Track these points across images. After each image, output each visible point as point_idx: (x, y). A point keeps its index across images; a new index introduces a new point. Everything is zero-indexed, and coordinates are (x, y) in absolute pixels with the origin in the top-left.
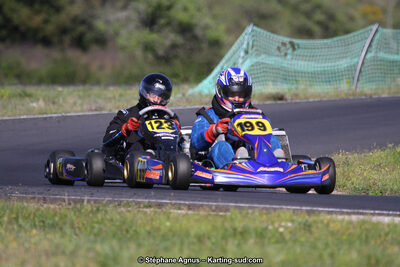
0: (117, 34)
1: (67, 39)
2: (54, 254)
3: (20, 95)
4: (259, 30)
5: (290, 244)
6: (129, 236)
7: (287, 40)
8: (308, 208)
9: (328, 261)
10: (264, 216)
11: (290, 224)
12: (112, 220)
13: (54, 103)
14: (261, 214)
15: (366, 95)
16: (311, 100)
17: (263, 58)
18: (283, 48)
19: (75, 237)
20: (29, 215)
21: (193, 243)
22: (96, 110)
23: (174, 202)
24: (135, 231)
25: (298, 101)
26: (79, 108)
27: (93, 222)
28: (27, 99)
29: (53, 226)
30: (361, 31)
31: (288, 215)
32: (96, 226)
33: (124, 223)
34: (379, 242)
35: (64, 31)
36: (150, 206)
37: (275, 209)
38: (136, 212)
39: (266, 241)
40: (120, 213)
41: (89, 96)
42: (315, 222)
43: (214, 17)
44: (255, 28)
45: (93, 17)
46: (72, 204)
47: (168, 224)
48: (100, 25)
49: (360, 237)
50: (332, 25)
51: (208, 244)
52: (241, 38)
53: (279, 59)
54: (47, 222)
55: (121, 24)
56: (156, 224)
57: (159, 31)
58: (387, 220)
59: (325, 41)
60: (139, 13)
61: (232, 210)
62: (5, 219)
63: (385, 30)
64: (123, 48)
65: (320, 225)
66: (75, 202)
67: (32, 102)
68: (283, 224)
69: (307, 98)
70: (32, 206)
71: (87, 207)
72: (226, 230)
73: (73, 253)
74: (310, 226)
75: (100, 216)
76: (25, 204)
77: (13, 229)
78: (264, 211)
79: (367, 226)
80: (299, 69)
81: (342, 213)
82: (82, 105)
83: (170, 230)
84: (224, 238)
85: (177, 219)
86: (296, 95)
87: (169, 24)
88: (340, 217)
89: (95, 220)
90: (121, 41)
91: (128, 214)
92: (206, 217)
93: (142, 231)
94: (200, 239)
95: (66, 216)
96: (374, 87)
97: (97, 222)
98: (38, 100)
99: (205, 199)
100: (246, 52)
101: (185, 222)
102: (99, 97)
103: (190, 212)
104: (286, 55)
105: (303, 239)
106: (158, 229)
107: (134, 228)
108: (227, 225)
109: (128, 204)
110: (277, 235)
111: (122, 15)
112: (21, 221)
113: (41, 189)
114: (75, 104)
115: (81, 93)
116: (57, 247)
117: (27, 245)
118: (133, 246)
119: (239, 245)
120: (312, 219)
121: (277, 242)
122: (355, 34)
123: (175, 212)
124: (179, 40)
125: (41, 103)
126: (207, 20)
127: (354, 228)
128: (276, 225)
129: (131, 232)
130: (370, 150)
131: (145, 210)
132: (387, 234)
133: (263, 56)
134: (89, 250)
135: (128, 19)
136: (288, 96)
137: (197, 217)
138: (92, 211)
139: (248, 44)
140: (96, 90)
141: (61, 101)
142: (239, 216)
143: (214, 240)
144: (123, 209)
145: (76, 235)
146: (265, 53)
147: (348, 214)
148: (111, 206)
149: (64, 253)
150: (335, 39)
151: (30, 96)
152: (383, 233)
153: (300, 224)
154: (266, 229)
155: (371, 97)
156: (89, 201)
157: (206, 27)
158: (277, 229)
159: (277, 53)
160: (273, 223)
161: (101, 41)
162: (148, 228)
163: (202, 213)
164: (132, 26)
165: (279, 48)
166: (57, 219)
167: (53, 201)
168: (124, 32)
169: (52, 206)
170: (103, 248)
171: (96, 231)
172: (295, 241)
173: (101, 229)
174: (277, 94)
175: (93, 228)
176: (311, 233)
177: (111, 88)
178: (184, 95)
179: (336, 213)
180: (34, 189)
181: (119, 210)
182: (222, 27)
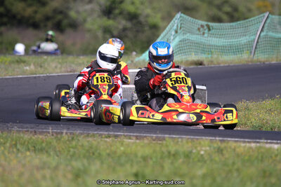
0: (85, 21)
1: (50, 24)
2: (43, 168)
3: (17, 61)
4: (185, 16)
5: (208, 162)
6: (94, 156)
7: (204, 23)
8: (221, 139)
9: (235, 174)
10: (190, 144)
11: (208, 148)
12: (82, 146)
13: (41, 67)
14: (187, 142)
15: (260, 62)
16: (222, 65)
17: (188, 36)
18: (201, 29)
19: (57, 158)
20: (25, 142)
21: (140, 162)
22: (71, 72)
23: (126, 134)
24: (99, 154)
25: (213, 66)
26: (59, 71)
27: (69, 147)
28: (22, 64)
29: (41, 150)
30: (257, 17)
31: (207, 142)
32: (72, 150)
33: (91, 148)
34: (271, 161)
35: (47, 18)
36: (110, 137)
37: (197, 139)
38: (99, 140)
39: (191, 160)
40: (88, 142)
41: (66, 62)
42: (225, 147)
43: (153, 9)
44: (182, 15)
45: (68, 8)
46: (55, 135)
47: (122, 148)
48: (73, 14)
49: (257, 158)
50: (236, 15)
51: (151, 162)
52: (172, 22)
53: (199, 37)
54: (37, 147)
55: (88, 14)
56: (113, 148)
57: (114, 19)
58: (276, 146)
59: (232, 24)
60: (100, 5)
61: (167, 139)
62: (8, 145)
63: (274, 17)
64: (89, 31)
65: (229, 150)
66: (57, 133)
67: (26, 66)
68: (203, 149)
69: (219, 64)
70: (26, 137)
71: (65, 137)
72: (163, 153)
73: (56, 168)
74: (222, 150)
75: (74, 143)
76: (22, 135)
77: (13, 152)
78: (190, 140)
79: (263, 150)
80: (213, 43)
81: (244, 142)
82: (61, 68)
83: (124, 153)
84: (162, 158)
85: (128, 145)
86: (212, 62)
87: (121, 13)
88: (243, 145)
89: (71, 146)
90: (88, 25)
91: (94, 142)
92: (149, 144)
93: (104, 154)
94: (145, 159)
95: (50, 143)
96: (266, 56)
97: (72, 148)
98: (30, 65)
99: (148, 132)
100: (176, 32)
101: (134, 147)
102: (73, 63)
103: (138, 141)
104: (204, 34)
105: (217, 159)
106: (115, 152)
107: (98, 151)
108: (164, 149)
109: (94, 135)
110: (199, 156)
111: (88, 7)
112: (18, 146)
113: (32, 125)
114: (56, 67)
115: (60, 61)
116: (45, 163)
117: (23, 162)
118: (98, 163)
119: (172, 163)
120: (223, 145)
121: (199, 161)
122: (252, 19)
123: (127, 141)
124: (129, 25)
125: (32, 67)
126: (148, 11)
127: (253, 151)
128: (199, 148)
129: (96, 154)
130: (263, 100)
131: (106, 139)
132: (276, 156)
133: (188, 34)
134: (67, 165)
135: (92, 10)
136: (205, 63)
137: (142, 144)
138: (68, 140)
139: (177, 26)
140: (70, 58)
141: (46, 66)
142: (172, 143)
143: (154, 159)
144: (90, 139)
145: (58, 156)
146: (189, 32)
147: (249, 142)
148: (82, 136)
149: (49, 168)
150: (239, 22)
151: (24, 62)
152: (273, 156)
153: (214, 148)
154: (191, 152)
155: (264, 63)
156: (66, 133)
157: (147, 16)
158: (199, 152)
159: (198, 32)
160: (196, 148)
161: (74, 25)
162: (108, 151)
163: (146, 141)
164: (95, 15)
165: (199, 29)
166: (44, 145)
167: (41, 133)
168: (89, 19)
169: (41, 137)
170: (77, 164)
171: (71, 153)
172: (211, 160)
173: (75, 152)
174: (198, 61)
175: (69, 151)
176: (222, 154)
177: (81, 57)
178: (132, 61)
179: (240, 141)
180: (28, 125)
181: (88, 139)
182: (159, 16)
